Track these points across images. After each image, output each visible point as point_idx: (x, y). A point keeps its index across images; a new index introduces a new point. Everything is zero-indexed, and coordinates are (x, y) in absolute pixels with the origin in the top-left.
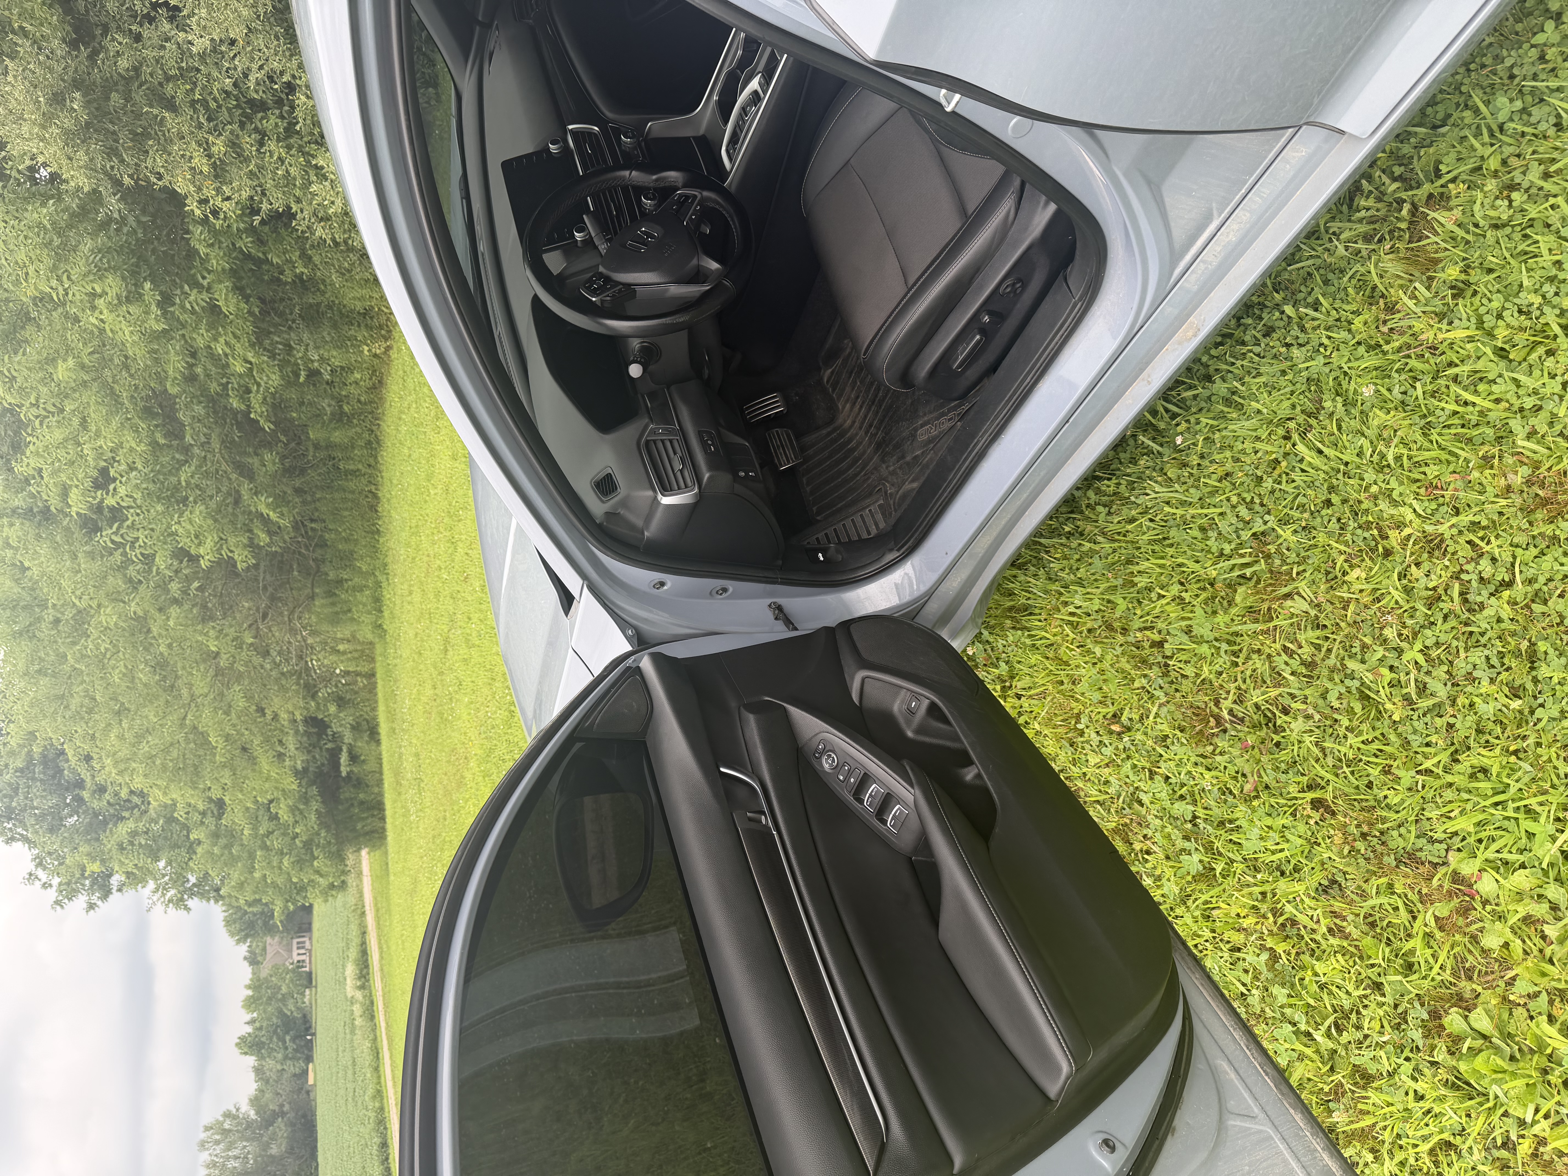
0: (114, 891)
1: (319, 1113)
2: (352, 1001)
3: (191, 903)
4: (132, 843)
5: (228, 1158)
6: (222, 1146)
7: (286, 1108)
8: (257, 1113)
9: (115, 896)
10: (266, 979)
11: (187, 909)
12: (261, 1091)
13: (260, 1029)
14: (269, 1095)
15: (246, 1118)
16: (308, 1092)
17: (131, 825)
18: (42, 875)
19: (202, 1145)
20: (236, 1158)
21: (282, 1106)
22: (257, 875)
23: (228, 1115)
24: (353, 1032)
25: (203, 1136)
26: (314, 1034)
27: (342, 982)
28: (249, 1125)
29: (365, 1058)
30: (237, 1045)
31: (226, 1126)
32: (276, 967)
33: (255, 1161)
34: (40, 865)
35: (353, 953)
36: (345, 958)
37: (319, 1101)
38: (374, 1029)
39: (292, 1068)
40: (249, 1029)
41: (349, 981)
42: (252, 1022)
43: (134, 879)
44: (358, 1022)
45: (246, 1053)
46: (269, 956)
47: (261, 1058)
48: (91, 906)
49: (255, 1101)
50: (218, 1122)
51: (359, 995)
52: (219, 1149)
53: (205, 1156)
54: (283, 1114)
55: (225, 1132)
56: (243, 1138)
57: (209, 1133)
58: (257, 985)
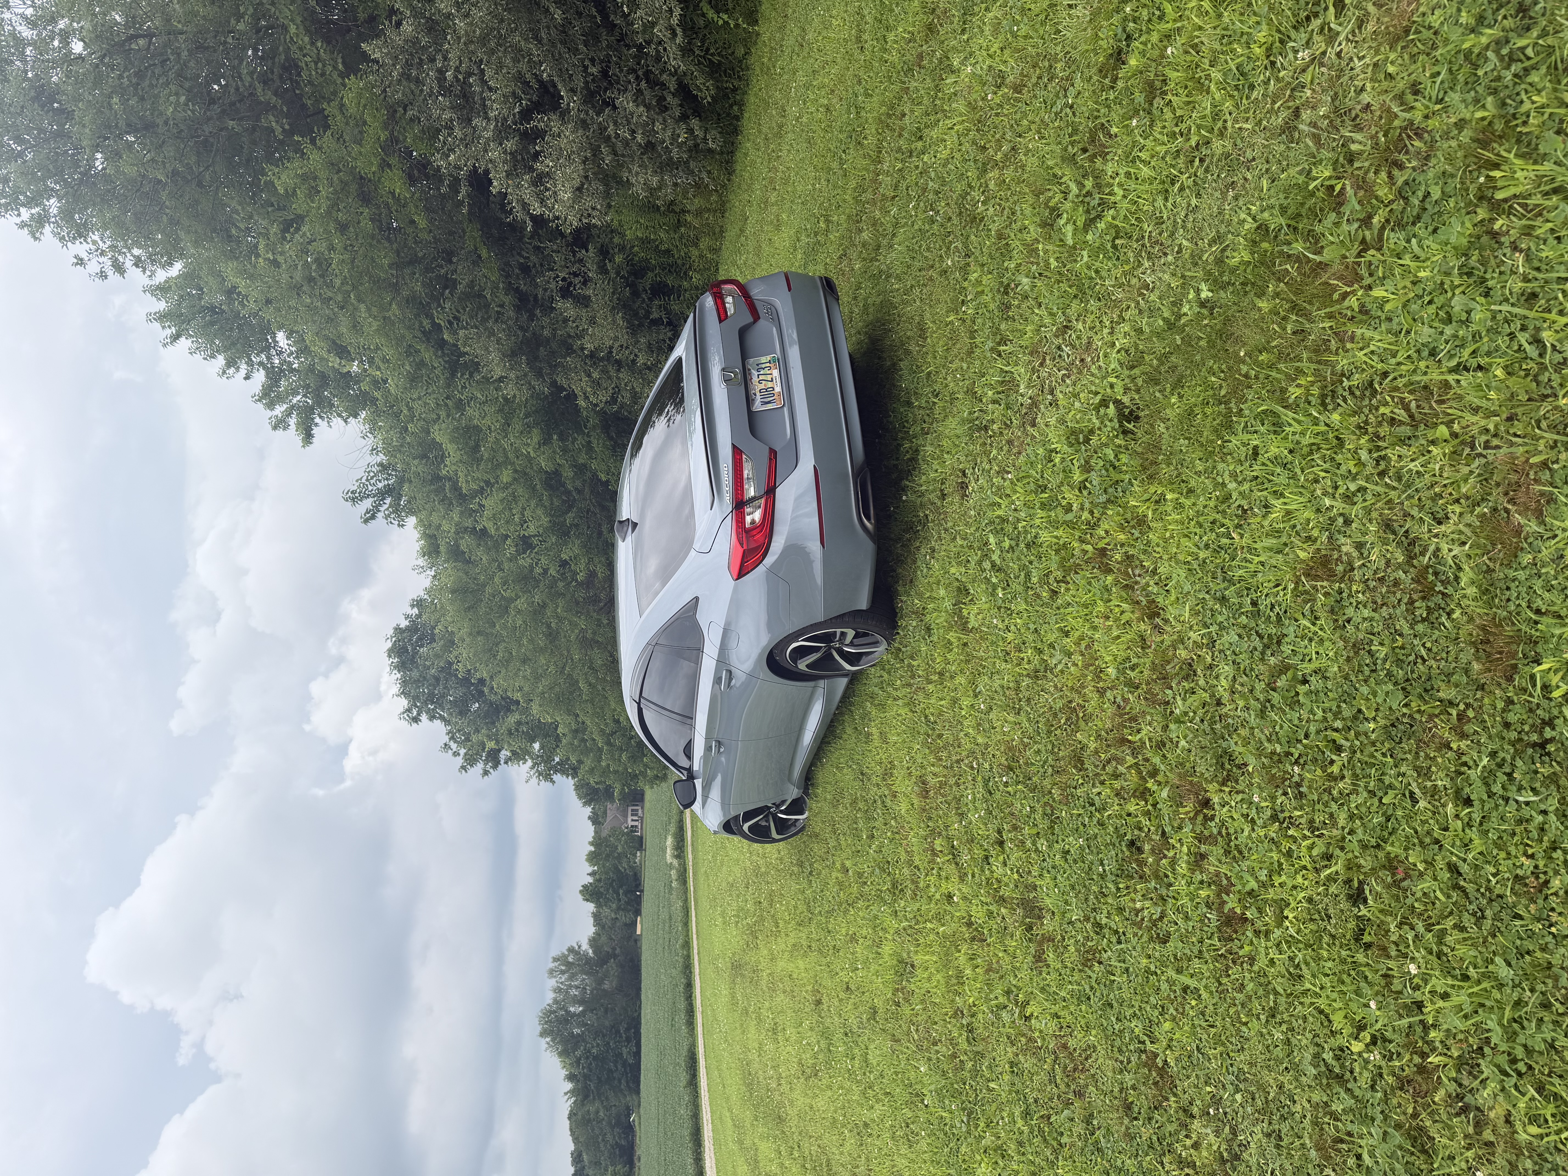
0: (502, 762)
1: (643, 958)
2: (671, 866)
3: (555, 777)
4: (517, 730)
5: (570, 986)
6: (566, 976)
7: (618, 951)
8: (594, 952)
9: (502, 767)
10: (605, 838)
11: (553, 782)
12: (597, 934)
13: (599, 880)
14: (604, 938)
15: (586, 954)
16: (636, 941)
17: (517, 716)
18: (454, 746)
19: (551, 972)
20: (577, 987)
21: (614, 949)
22: (604, 764)
23: (571, 950)
24: (670, 893)
25: (552, 965)
26: (642, 891)
27: (664, 850)
28: (588, 960)
29: (678, 915)
30: (581, 892)
31: (570, 959)
32: (613, 829)
33: (592, 992)
34: (452, 738)
35: (673, 828)
36: (667, 831)
37: (644, 948)
38: (686, 891)
39: (624, 918)
40: (590, 880)
41: (669, 851)
42: (592, 874)
43: (517, 756)
44: (674, 884)
45: (587, 900)
46: (608, 819)
47: (599, 906)
48: (486, 773)
49: (594, 942)
50: (564, 956)
51: (675, 862)
52: (564, 978)
53: (552, 983)
54: (615, 956)
55: (569, 965)
56: (583, 972)
57: (556, 964)
58: (598, 842)
